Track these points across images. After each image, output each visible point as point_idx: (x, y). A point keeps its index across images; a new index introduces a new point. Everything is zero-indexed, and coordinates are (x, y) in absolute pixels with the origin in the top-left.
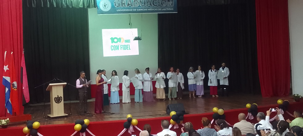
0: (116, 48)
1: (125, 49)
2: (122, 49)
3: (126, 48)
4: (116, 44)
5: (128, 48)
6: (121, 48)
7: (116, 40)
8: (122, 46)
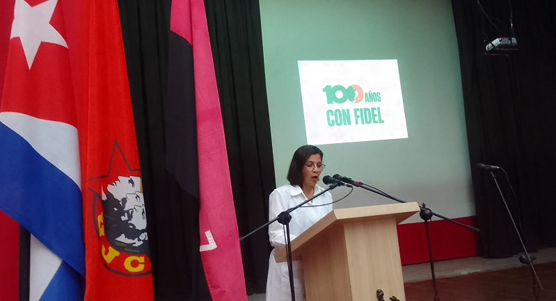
0: (343, 118)
1: (367, 122)
2: (359, 120)
3: (370, 116)
4: (341, 107)
5: (377, 119)
6: (357, 117)
7: (339, 94)
8: (359, 113)
